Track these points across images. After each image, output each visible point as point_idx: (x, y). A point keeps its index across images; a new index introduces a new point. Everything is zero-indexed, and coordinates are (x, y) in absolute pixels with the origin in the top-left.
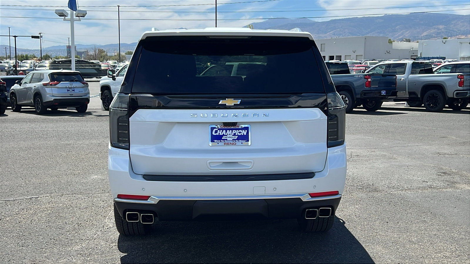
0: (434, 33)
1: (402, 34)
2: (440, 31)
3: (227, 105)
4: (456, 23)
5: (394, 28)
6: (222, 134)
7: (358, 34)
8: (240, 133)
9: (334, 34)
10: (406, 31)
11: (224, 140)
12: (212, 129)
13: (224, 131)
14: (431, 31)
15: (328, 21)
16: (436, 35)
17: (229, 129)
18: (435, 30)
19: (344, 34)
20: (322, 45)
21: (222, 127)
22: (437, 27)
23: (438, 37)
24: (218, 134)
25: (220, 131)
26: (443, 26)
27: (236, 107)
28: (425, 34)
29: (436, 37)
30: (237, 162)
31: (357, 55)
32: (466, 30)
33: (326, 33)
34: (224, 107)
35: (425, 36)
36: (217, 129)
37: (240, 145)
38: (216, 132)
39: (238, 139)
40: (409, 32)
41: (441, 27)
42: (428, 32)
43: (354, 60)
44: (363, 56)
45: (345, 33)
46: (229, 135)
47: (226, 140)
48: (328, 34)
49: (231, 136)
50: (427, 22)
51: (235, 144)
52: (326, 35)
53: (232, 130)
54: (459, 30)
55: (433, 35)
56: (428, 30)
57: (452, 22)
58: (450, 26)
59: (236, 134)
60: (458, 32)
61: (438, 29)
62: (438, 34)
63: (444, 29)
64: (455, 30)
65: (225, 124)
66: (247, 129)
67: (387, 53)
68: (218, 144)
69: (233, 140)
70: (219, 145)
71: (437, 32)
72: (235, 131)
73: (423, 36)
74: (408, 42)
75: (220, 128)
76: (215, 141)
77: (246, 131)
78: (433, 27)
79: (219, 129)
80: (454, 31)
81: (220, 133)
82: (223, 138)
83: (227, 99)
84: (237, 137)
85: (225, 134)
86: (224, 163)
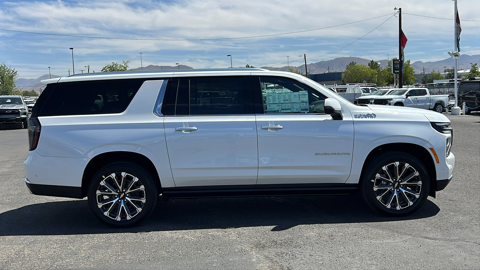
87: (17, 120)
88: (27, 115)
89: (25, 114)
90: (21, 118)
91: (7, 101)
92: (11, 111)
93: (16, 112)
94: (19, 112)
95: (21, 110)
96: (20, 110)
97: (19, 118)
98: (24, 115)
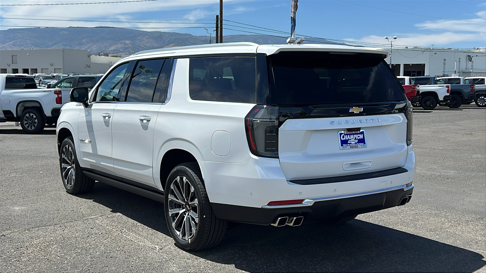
0: (121, 48)
1: (89, 47)
2: (127, 46)
3: (355, 112)
4: (142, 38)
5: (80, 41)
6: (348, 139)
7: (42, 46)
8: (359, 137)
9: (14, 45)
10: (94, 45)
11: (349, 144)
12: (341, 134)
13: (349, 136)
14: (118, 45)
15: (6, 30)
16: (123, 50)
17: (352, 134)
18: (121, 45)
19: (25, 46)
20: (13, 56)
21: (347, 132)
22: (123, 41)
23: (125, 52)
24: (345, 139)
25: (346, 136)
26: (130, 41)
27: (360, 114)
28: (112, 48)
29: (124, 52)
30: (360, 163)
31: (55, 69)
32: (151, 46)
33: (4, 43)
34: (353, 114)
35: (113, 50)
36: (344, 135)
37: (361, 148)
38: (343, 137)
39: (358, 142)
40: (96, 46)
41: (128, 42)
42: (115, 47)
43: (61, 74)
44: (62, 69)
45: (26, 44)
46: (352, 139)
47: (351, 143)
48: (7, 44)
49: (354, 140)
50: (113, 37)
51: (357, 147)
52: (5, 45)
53: (354, 134)
54: (145, 46)
55: (121, 50)
56: (115, 45)
57: (138, 38)
58: (136, 42)
59: (357, 138)
60: (144, 48)
61: (125, 44)
62: (125, 49)
63: (130, 44)
64: (141, 45)
65: (349, 130)
66: (362, 133)
67: (87, 67)
68: (346, 147)
69: (355, 143)
70: (347, 149)
71: (124, 47)
72: (355, 135)
73: (111, 50)
74: (106, 56)
75: (346, 133)
76: (344, 145)
77: (362, 135)
78: (120, 42)
79: (345, 135)
80: (140, 47)
81: (346, 138)
82: (348, 142)
83: (354, 108)
84: (357, 140)
85: (349, 139)
86: (351, 164)
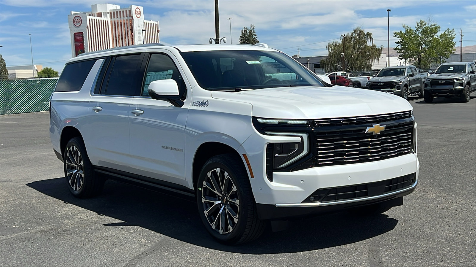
87: (451, 92)
88: (464, 86)
89: (461, 84)
90: (456, 89)
91: (449, 70)
92: (444, 82)
93: (450, 83)
94: (454, 82)
95: (457, 80)
96: (455, 81)
97: (454, 89)
98: (460, 86)
